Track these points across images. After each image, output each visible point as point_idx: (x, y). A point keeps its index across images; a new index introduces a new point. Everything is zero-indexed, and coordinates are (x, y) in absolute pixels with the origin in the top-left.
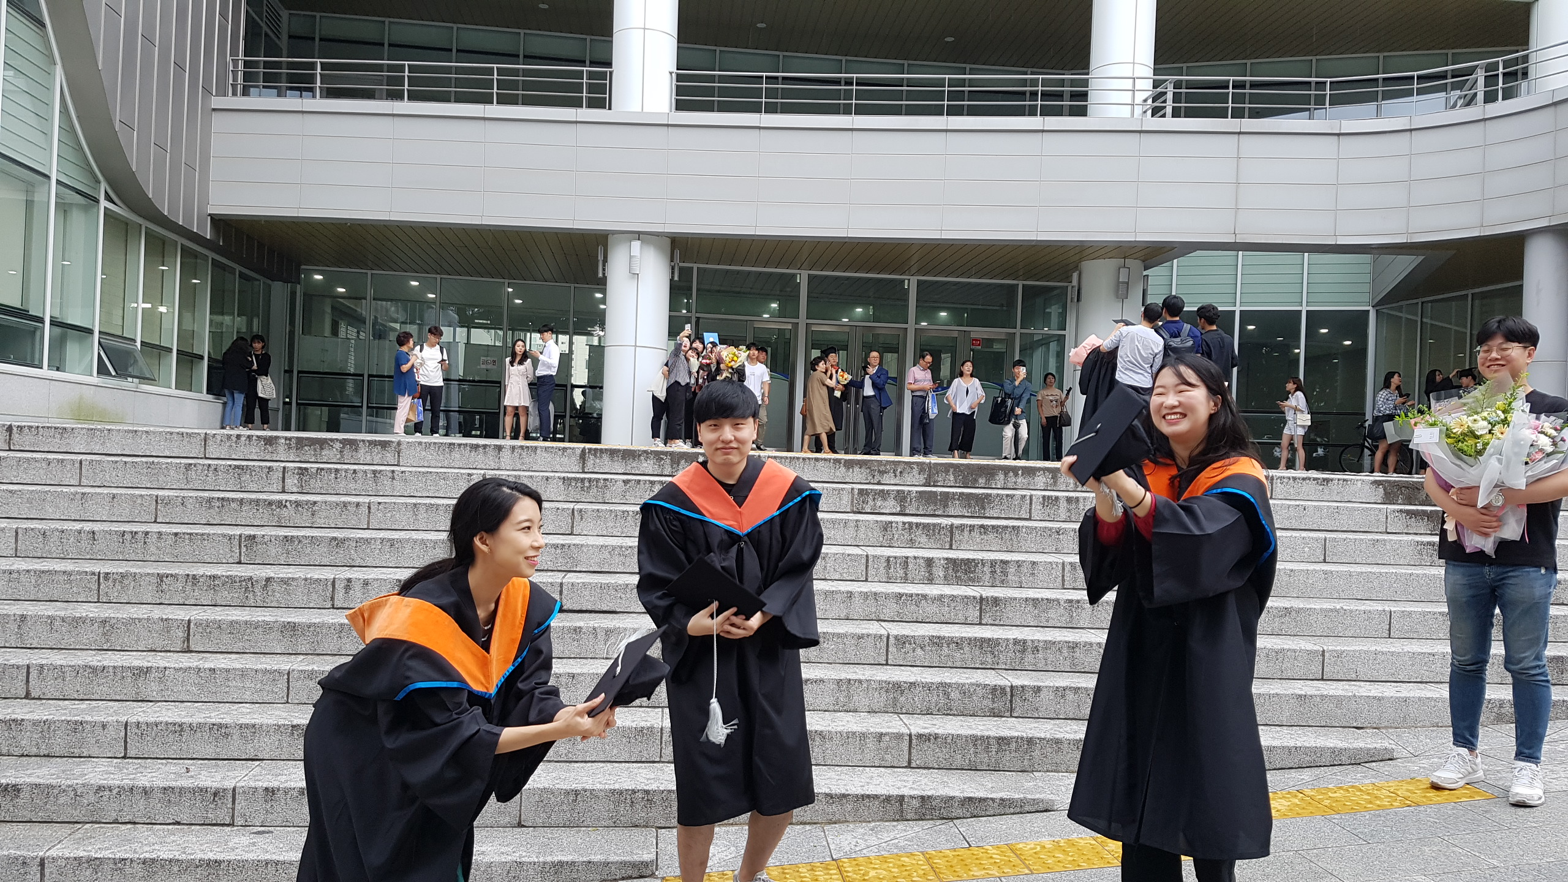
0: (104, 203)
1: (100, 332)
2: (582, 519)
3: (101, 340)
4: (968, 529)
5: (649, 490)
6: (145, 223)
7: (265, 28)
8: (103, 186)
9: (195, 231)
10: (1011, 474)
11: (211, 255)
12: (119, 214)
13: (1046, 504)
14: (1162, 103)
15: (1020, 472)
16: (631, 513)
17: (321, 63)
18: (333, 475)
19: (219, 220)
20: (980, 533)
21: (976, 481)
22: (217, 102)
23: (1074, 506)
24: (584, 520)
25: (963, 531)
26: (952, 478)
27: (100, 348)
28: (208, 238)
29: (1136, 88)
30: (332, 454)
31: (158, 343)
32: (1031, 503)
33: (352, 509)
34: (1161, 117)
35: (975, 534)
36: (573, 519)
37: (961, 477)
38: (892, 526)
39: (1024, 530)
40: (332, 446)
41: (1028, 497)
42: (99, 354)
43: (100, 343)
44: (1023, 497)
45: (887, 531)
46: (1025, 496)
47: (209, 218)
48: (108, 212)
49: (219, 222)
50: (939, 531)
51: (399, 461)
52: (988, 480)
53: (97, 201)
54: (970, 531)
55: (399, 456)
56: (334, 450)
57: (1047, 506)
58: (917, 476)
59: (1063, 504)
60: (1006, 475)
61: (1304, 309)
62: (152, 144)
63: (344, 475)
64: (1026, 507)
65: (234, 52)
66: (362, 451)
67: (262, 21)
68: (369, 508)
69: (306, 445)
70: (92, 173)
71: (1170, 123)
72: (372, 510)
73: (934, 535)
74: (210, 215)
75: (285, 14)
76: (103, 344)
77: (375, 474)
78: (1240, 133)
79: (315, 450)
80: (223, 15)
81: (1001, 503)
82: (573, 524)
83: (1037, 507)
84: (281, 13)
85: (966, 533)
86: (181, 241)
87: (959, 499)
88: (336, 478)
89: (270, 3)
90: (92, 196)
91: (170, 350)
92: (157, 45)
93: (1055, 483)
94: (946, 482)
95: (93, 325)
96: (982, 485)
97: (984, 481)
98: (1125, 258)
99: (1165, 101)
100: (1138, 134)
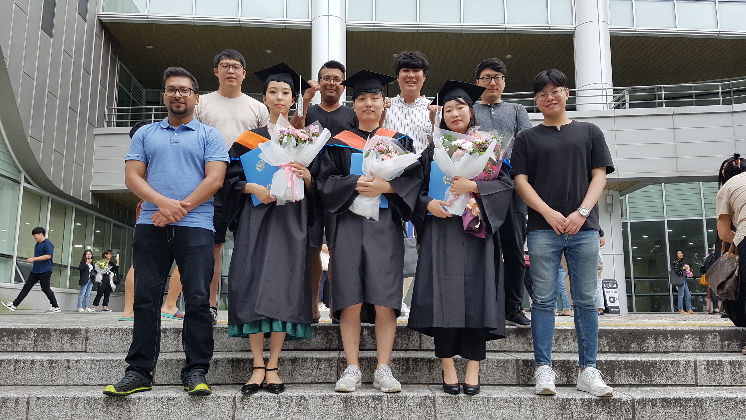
0: (23, 184)
1: (17, 257)
2: (243, 408)
3: (18, 262)
4: (650, 403)
5: (316, 368)
6: (51, 196)
7: (132, 97)
8: (24, 174)
9: (81, 199)
10: (661, 338)
11: (95, 214)
12: (35, 191)
13: (711, 369)
14: (623, 101)
15: (669, 336)
16: (295, 399)
17: (155, 108)
18: (12, 366)
19: (98, 194)
20: (663, 407)
21: (628, 346)
22: (97, 131)
23: (737, 370)
24: (246, 408)
25: (645, 405)
26: (605, 343)
27: (17, 266)
28: (90, 203)
29: (608, 94)
30: (27, 342)
31: (60, 263)
32: (696, 369)
33: (11, 405)
34: (624, 108)
35: (659, 409)
36: (234, 408)
37: (614, 343)
38: (570, 404)
39: (708, 402)
40: (27, 336)
41: (692, 363)
42: (16, 270)
43: (17, 263)
44: (688, 363)
45: (565, 408)
46: (689, 362)
47: (91, 192)
48: (25, 188)
49: (97, 195)
50: (620, 407)
51: (86, 348)
52: (640, 345)
53: (19, 183)
54: (652, 406)
55: (86, 343)
56: (30, 339)
57: (712, 371)
58: (572, 343)
59: (727, 368)
60: (656, 339)
61: (704, 218)
62: (53, 151)
63: (22, 366)
64: (692, 372)
65: (110, 104)
66: (54, 340)
67: (130, 93)
68: (28, 403)
69: (5, 336)
70: (16, 167)
71: (628, 111)
72: (31, 406)
73: (615, 411)
74: (91, 191)
75: (144, 91)
76: (19, 264)
77: (51, 364)
78: (673, 115)
79: (12, 340)
80: (103, 86)
81: (667, 369)
82: (234, 414)
83: (702, 372)
84: (142, 91)
85: (648, 408)
86: (76, 206)
87: (624, 368)
88: (15, 369)
89: (135, 84)
90: (15, 180)
91: (66, 267)
92: (58, 97)
93: (703, 345)
94: (600, 348)
95: (13, 253)
96: (635, 350)
97: (636, 346)
98: (609, 190)
99: (625, 101)
100: (613, 118)
